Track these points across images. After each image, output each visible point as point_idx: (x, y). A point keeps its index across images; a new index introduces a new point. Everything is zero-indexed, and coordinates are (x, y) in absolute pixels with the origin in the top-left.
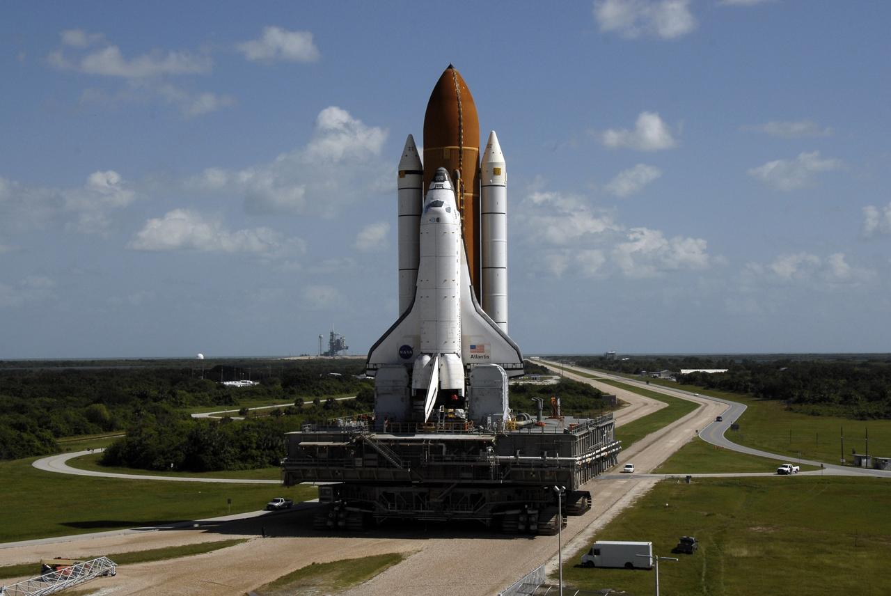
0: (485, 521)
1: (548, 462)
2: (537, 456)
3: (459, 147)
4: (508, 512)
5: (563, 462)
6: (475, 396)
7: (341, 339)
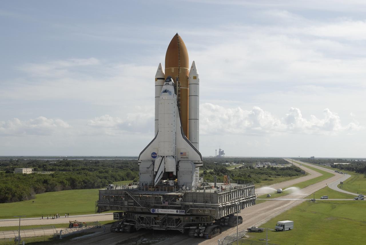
0: (181, 231)
1: (206, 206)
2: (202, 203)
3: (178, 68)
4: (191, 228)
5: (213, 206)
6: (180, 175)
7: (223, 151)
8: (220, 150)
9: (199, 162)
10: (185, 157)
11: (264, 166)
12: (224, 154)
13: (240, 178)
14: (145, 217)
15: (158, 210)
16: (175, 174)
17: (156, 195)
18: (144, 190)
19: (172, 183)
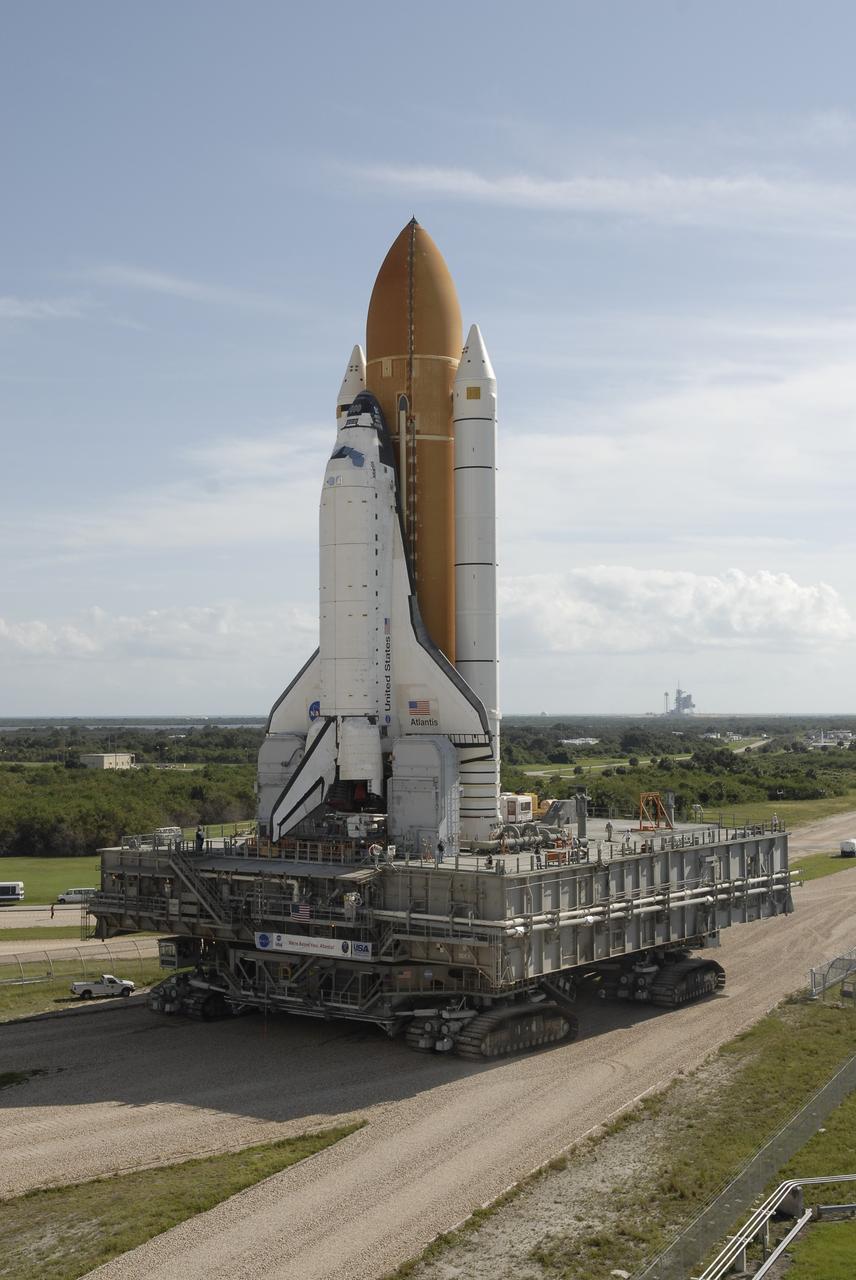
0: (384, 1025)
1: (457, 928)
2: (441, 915)
3: (408, 356)
4: (419, 1013)
5: (480, 930)
6: (396, 794)
7: (689, 697)
8: (679, 692)
9: (476, 741)
10: (427, 718)
11: (840, 744)
12: (694, 706)
13: (780, 781)
14: (261, 963)
15: (279, 938)
16: (375, 788)
17: (274, 876)
18: (242, 855)
19: (357, 828)
